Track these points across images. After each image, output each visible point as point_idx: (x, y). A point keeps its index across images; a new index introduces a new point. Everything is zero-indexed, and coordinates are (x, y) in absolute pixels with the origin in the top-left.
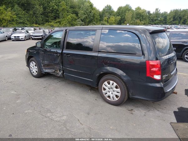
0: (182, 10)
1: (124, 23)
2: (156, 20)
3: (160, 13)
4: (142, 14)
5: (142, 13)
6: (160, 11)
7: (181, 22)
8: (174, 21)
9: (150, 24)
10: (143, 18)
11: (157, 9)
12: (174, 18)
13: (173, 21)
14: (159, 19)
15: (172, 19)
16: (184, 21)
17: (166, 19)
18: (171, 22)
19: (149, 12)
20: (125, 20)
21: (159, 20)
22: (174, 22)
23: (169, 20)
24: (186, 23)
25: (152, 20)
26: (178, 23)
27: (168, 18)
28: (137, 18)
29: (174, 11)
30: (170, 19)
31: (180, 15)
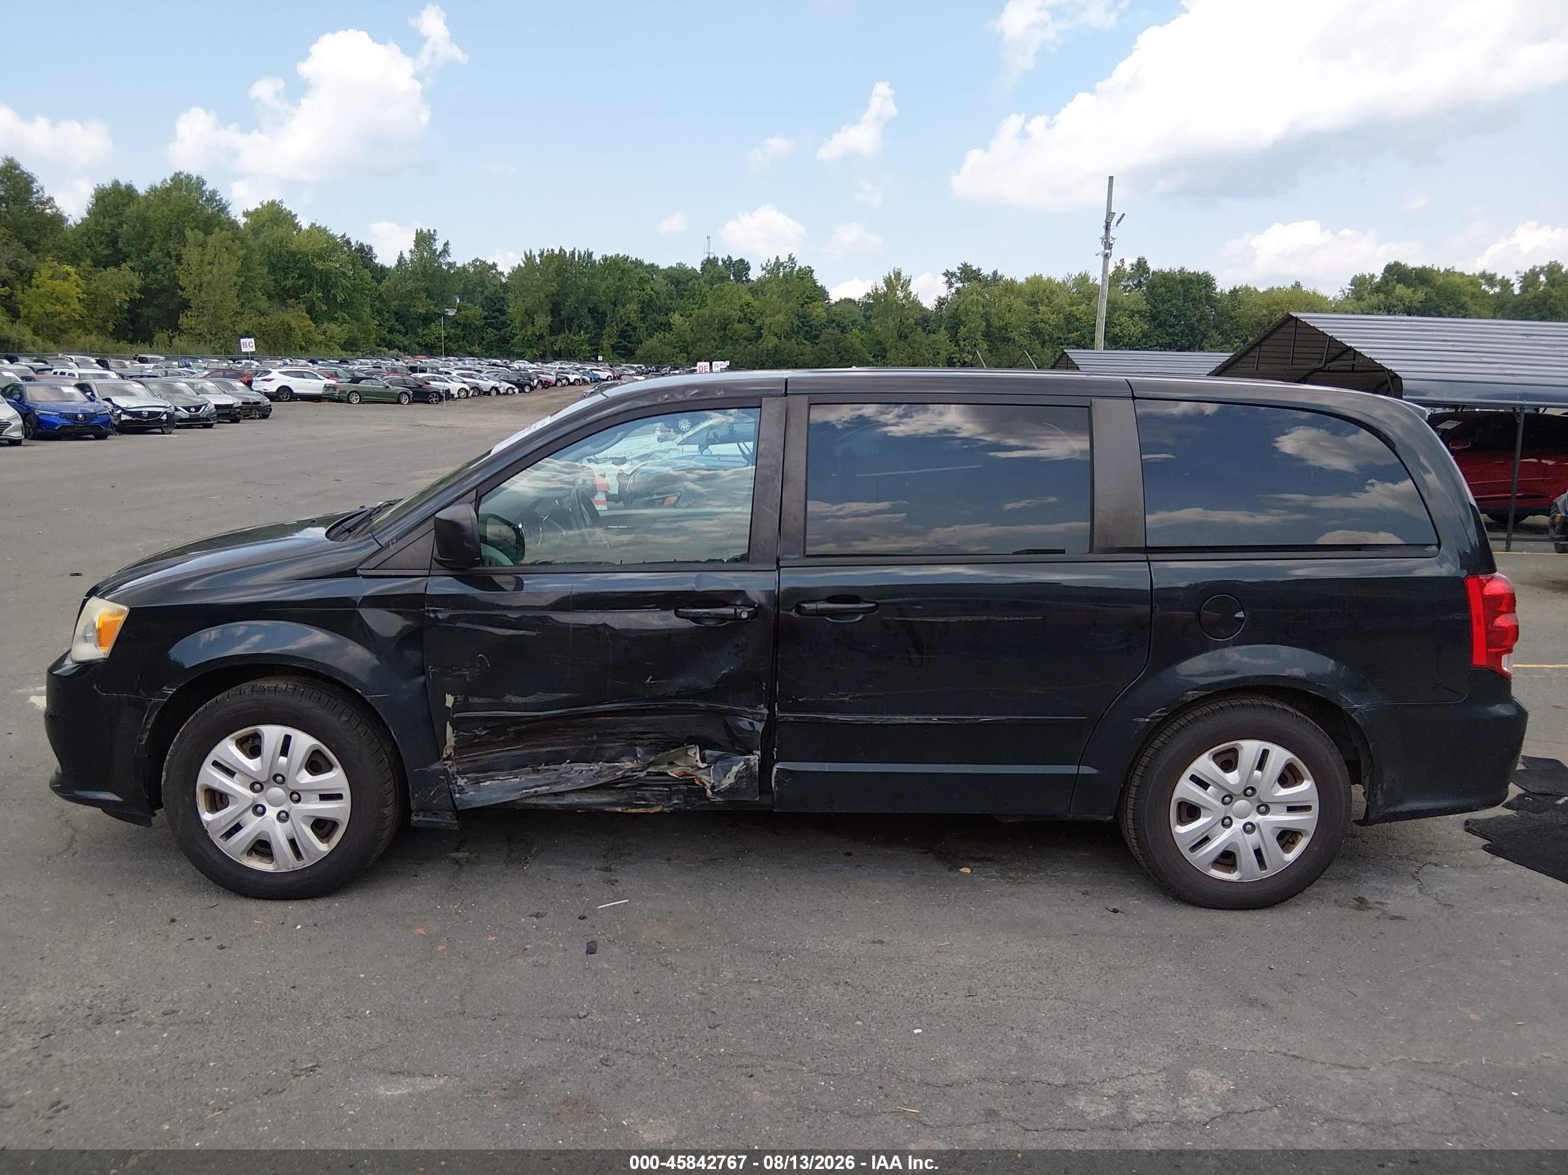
0: (597, 257)
1: (176, 328)
2: (427, 320)
3: (451, 265)
4: (319, 265)
5: (320, 257)
6: (452, 249)
7: (605, 343)
8: (561, 331)
9: (390, 346)
10: (330, 299)
11: (424, 240)
12: (555, 310)
13: (553, 331)
14: (451, 313)
15: (543, 321)
16: (623, 334)
17: (502, 312)
18: (541, 337)
19: (364, 254)
20: (185, 305)
21: (454, 322)
22: (560, 342)
23: (523, 325)
24: (638, 352)
25: (399, 316)
26: (586, 347)
27: (515, 308)
28: (283, 296)
29: (549, 258)
30: (530, 314)
31: (590, 291)
